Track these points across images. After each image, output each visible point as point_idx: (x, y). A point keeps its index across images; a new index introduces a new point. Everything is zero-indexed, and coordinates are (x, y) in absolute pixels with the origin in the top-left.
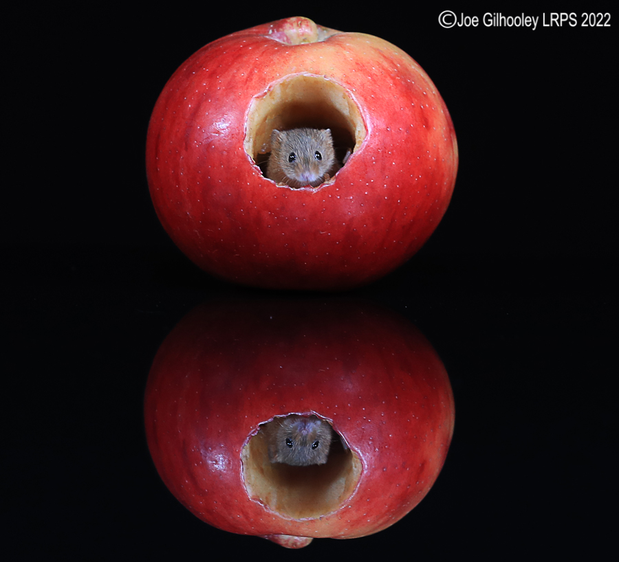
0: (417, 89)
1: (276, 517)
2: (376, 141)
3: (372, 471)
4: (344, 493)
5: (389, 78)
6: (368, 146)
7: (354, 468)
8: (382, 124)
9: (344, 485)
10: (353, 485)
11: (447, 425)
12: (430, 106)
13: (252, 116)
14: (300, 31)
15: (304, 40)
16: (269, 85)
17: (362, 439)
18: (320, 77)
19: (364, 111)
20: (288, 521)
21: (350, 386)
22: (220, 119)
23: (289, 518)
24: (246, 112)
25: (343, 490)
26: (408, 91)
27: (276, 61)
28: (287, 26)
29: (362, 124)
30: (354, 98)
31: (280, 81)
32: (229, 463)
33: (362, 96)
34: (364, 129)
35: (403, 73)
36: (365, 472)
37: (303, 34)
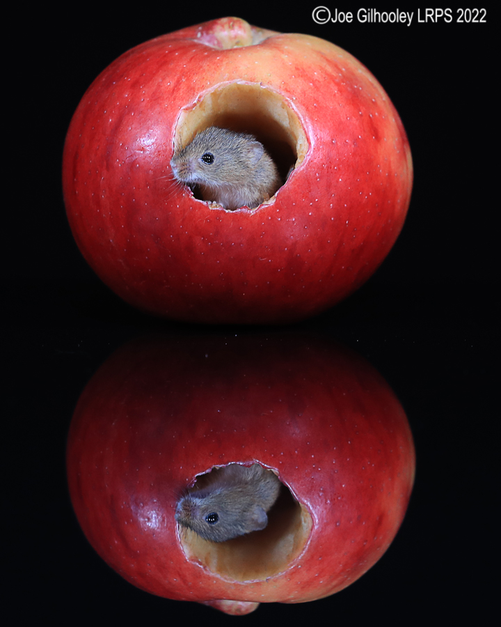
0: (364, 95)
1: (217, 580)
2: (320, 155)
3: (324, 526)
4: (293, 551)
5: (333, 84)
6: (311, 161)
7: (303, 523)
8: (326, 137)
9: (292, 542)
10: (302, 542)
11: (407, 473)
12: (380, 114)
13: (180, 130)
14: (232, 33)
15: (237, 43)
16: (199, 95)
17: (311, 490)
18: (256, 85)
19: (306, 122)
20: (231, 584)
21: (297, 431)
22: (145, 134)
23: (231, 580)
24: (174, 126)
25: (291, 548)
26: (355, 98)
27: (206, 68)
28: (218, 28)
29: (304, 137)
30: (295, 108)
31: (211, 90)
32: (163, 521)
33: (304, 105)
34: (306, 142)
35: (349, 79)
36: (316, 527)
37: (236, 37)
